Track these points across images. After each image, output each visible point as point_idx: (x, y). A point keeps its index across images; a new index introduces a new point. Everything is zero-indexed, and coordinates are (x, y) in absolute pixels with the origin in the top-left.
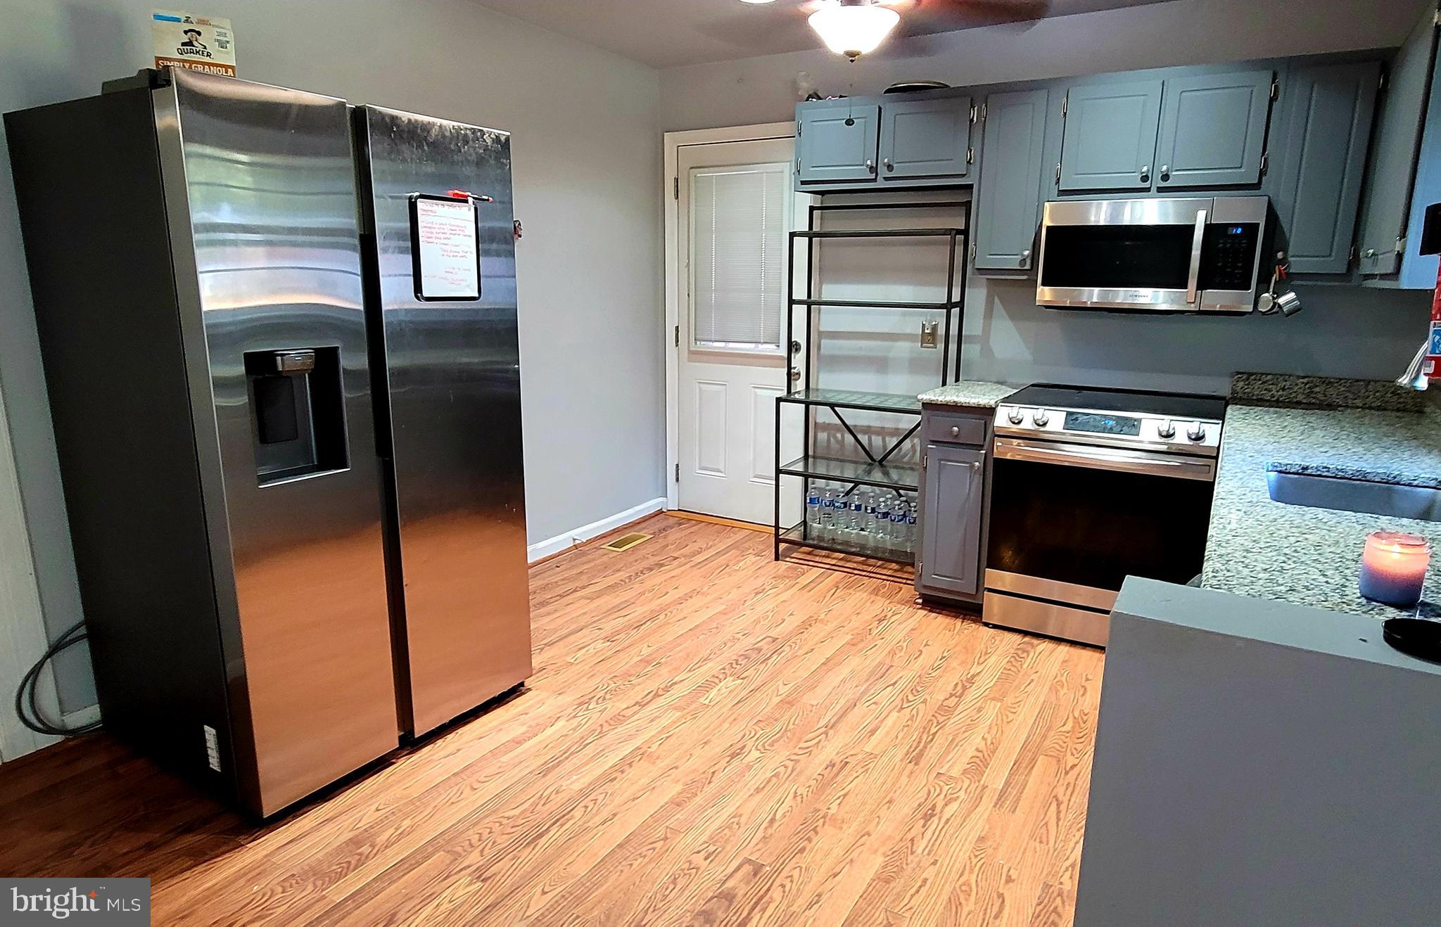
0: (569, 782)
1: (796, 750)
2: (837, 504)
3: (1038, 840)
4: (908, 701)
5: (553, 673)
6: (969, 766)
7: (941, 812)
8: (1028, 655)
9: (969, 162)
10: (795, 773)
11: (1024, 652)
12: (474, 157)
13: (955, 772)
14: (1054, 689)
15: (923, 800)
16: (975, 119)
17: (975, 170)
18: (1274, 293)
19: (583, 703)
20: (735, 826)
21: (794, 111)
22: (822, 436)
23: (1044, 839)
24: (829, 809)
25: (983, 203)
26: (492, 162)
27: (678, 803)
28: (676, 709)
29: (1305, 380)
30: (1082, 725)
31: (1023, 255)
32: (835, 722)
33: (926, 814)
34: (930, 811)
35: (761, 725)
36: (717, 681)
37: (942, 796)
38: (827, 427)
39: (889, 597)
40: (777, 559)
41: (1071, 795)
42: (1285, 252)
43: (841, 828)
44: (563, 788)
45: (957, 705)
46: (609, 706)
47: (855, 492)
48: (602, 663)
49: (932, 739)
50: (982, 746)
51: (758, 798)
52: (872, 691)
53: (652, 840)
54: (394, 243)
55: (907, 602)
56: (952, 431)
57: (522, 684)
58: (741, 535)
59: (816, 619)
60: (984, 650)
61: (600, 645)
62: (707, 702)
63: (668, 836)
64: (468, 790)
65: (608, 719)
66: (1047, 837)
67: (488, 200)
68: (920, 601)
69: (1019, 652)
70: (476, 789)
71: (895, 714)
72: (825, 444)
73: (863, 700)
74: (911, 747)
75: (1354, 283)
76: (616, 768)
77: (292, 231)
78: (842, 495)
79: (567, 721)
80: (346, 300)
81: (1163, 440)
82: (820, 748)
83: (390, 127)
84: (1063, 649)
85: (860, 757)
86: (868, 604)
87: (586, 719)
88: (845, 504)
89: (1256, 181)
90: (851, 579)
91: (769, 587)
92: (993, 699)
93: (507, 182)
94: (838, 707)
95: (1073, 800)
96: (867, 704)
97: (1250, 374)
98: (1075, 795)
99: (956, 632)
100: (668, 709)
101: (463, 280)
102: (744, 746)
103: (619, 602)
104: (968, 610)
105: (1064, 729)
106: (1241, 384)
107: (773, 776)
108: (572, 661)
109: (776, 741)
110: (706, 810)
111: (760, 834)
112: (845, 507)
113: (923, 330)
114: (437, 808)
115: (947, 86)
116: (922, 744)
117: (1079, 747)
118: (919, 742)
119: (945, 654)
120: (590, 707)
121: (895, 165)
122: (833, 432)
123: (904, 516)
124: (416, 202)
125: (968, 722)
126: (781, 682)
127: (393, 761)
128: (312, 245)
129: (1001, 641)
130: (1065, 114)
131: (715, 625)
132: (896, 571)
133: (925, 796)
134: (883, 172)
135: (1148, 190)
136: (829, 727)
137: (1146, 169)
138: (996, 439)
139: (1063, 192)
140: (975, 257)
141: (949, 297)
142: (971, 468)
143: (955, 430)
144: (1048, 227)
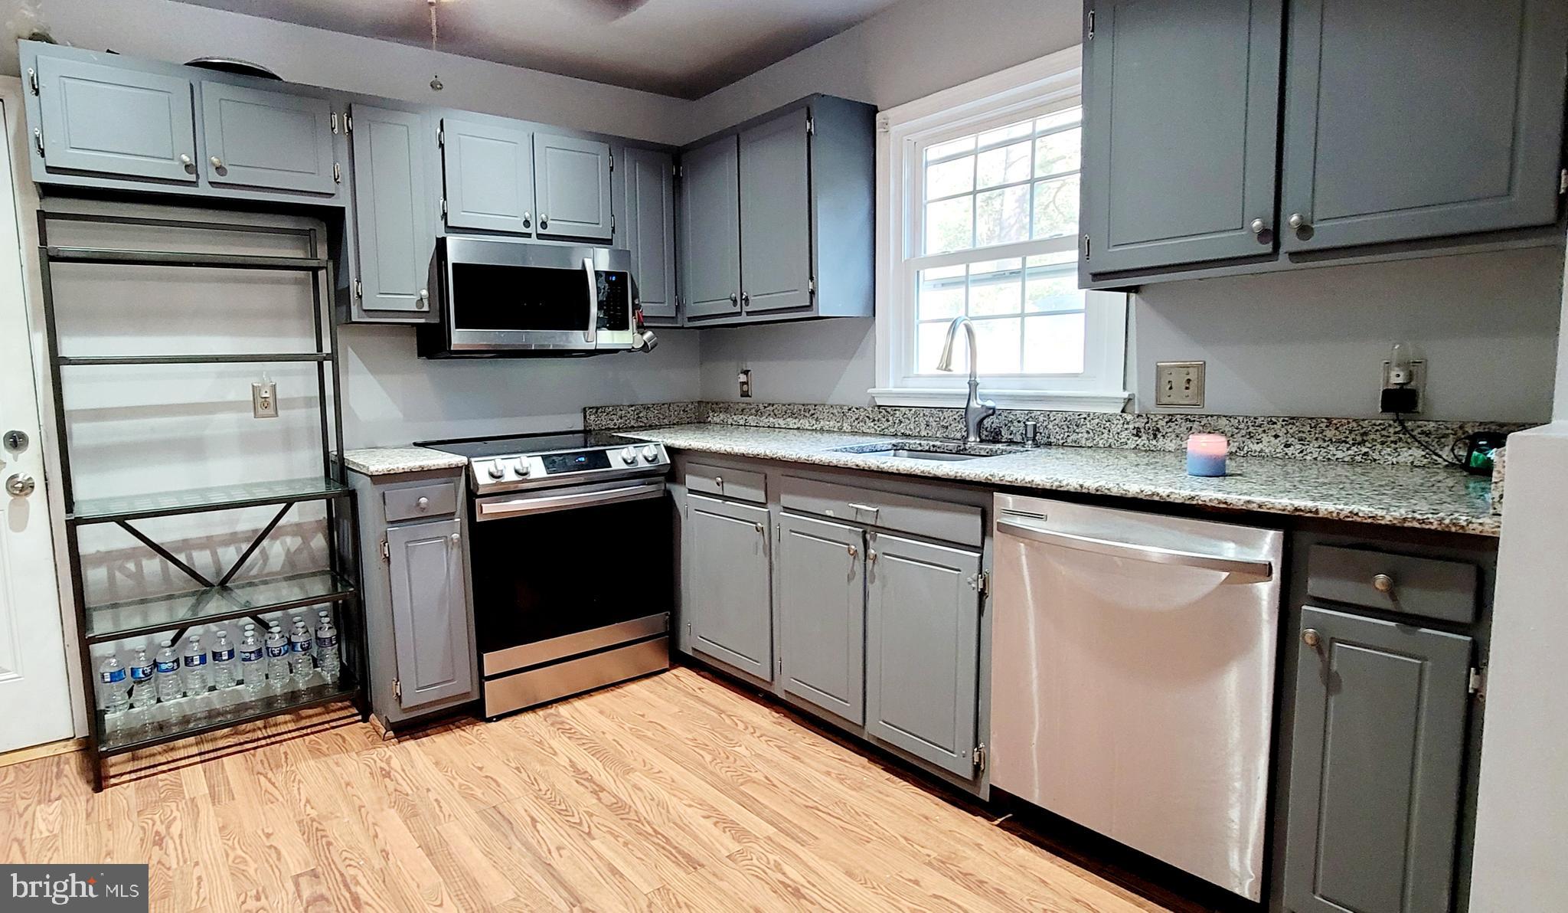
137: (527, 215)
138: (477, 501)
139: (451, 229)
140: (360, 297)
141: (320, 348)
142: (447, 542)
143: (423, 500)
144: (454, 264)
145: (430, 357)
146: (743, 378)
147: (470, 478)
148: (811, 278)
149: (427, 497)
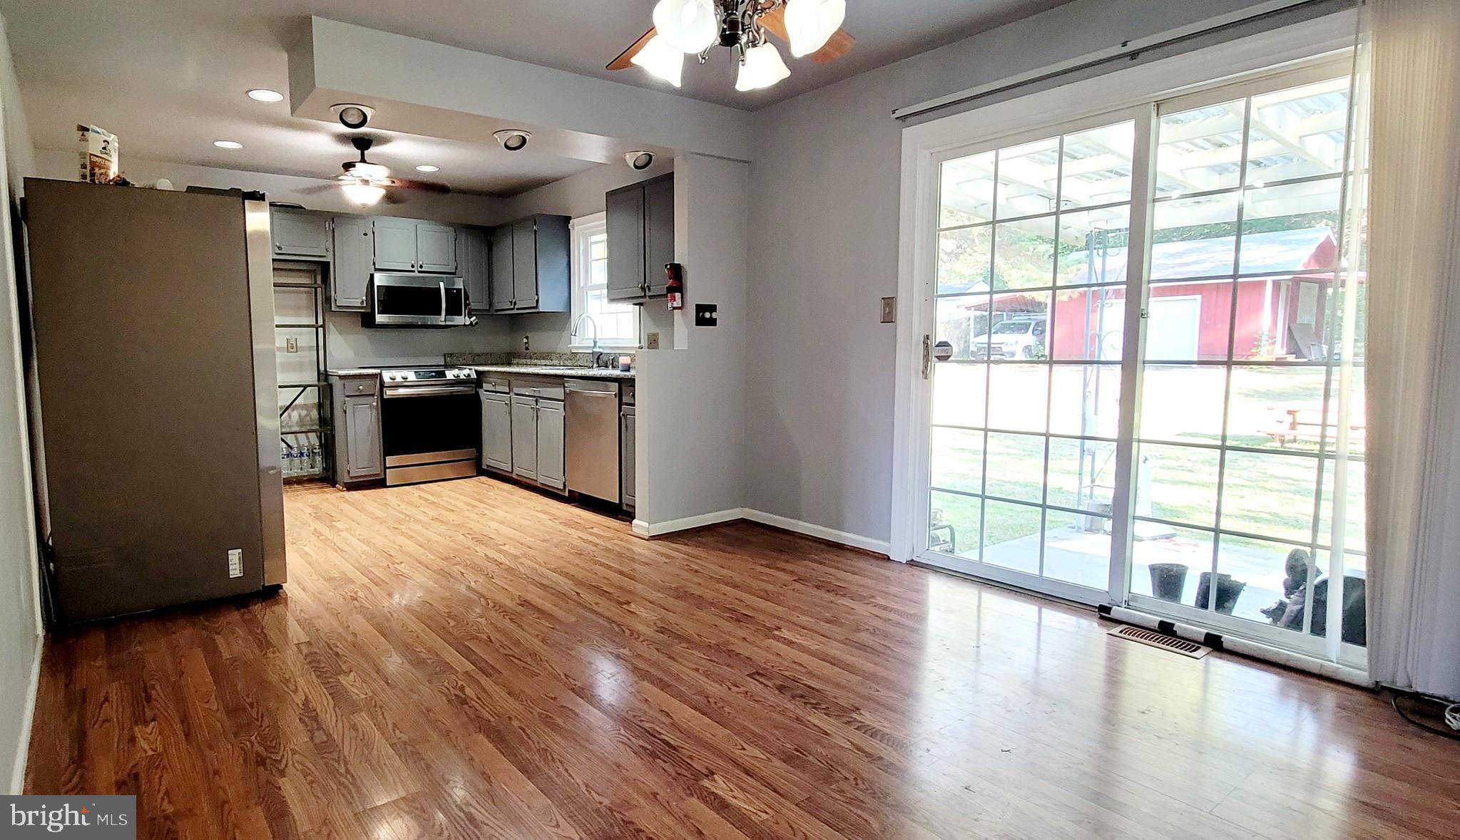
9: (327, 250)
17: (330, 254)
18: (469, 317)
25: (337, 272)
29: (471, 355)
31: (364, 300)
42: (471, 301)
56: (358, 389)
68: (345, 489)
75: (493, 312)
81: (455, 378)
89: (454, 271)
106: (448, 359)
113: (288, 344)
115: (304, 208)
121: (282, 247)
130: (374, 233)
135: (414, 271)
137: (413, 262)
138: (384, 389)
139: (376, 270)
140: (336, 300)
141: (317, 322)
142: (371, 406)
143: (361, 387)
144: (378, 286)
145: (366, 327)
146: (525, 340)
147: (382, 381)
148: (537, 294)
149: (363, 386)
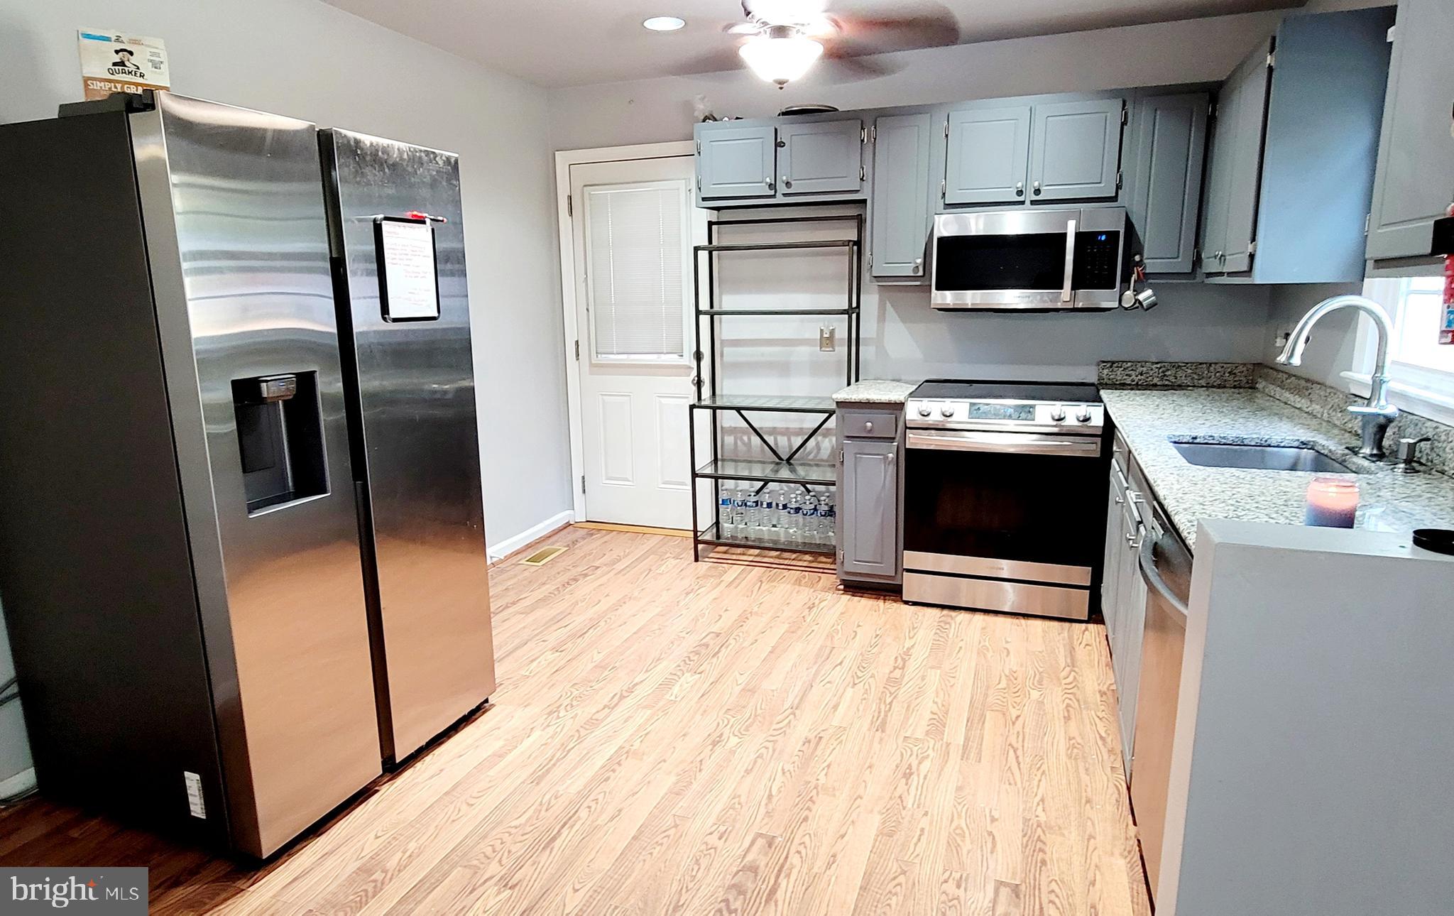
0: (565, 786)
1: (771, 732)
2: (748, 504)
3: (1007, 783)
4: (859, 678)
5: (511, 687)
6: (929, 727)
7: (918, 770)
8: (950, 626)
9: (862, 179)
10: (776, 753)
11: (946, 623)
12: (428, 180)
13: (920, 734)
14: (982, 652)
15: (898, 761)
16: (865, 140)
17: (867, 186)
18: (1134, 291)
19: (553, 711)
20: (737, 806)
21: (693, 133)
22: (729, 440)
23: (1012, 782)
24: (818, 780)
25: (876, 217)
26: (444, 183)
27: (677, 793)
28: (646, 707)
29: (1158, 366)
30: (1015, 682)
31: (916, 263)
32: (799, 703)
33: (905, 773)
34: (908, 771)
35: (731, 713)
36: (676, 678)
37: (914, 756)
38: (733, 431)
39: (812, 586)
40: (696, 560)
41: (1023, 741)
42: (1142, 256)
43: (834, 796)
44: (561, 793)
45: (903, 676)
46: (579, 712)
47: (765, 490)
48: (558, 672)
49: (890, 708)
50: (935, 709)
51: (750, 778)
52: (823, 672)
53: (664, 829)
54: (363, 266)
55: (830, 589)
56: (866, 427)
57: (486, 701)
58: (654, 541)
59: (751, 613)
60: (911, 626)
61: (550, 656)
62: (673, 698)
63: (678, 822)
64: (464, 808)
65: (582, 724)
66: (1014, 779)
67: (443, 221)
68: (842, 587)
69: (942, 624)
70: (472, 805)
71: (850, 691)
72: (732, 447)
73: (818, 680)
74: (873, 717)
75: (1198, 280)
76: (606, 768)
77: (270, 256)
78: (753, 494)
79: (543, 730)
80: (321, 323)
81: (1055, 423)
82: (792, 727)
83: (354, 150)
84: (979, 617)
85: (831, 731)
86: (795, 594)
87: (561, 727)
88: (756, 502)
89: (1114, 195)
90: (772, 573)
91: (697, 587)
92: (932, 668)
93: (457, 203)
94: (797, 689)
95: (1026, 745)
96: (823, 683)
97: (1113, 363)
98: (1026, 741)
99: (881, 611)
100: (638, 709)
101: (423, 301)
102: (722, 734)
103: (555, 614)
104: (889, 591)
105: (1000, 686)
106: (1105, 372)
107: (758, 757)
108: (527, 673)
109: (751, 725)
110: (705, 795)
111: (762, 810)
112: (757, 505)
113: (822, 335)
114: (439, 827)
115: (836, 110)
116: (882, 714)
117: (1018, 700)
118: (879, 712)
119: (878, 633)
120: (561, 715)
121: (793, 182)
122: (739, 435)
123: (815, 509)
124: (380, 225)
125: (917, 690)
126: (736, 673)
127: (377, 788)
128: (290, 270)
129: (924, 615)
130: (947, 136)
131: (656, 627)
132: (810, 562)
133: (900, 759)
134: (782, 189)
135: (1023, 203)
136: (794, 708)
